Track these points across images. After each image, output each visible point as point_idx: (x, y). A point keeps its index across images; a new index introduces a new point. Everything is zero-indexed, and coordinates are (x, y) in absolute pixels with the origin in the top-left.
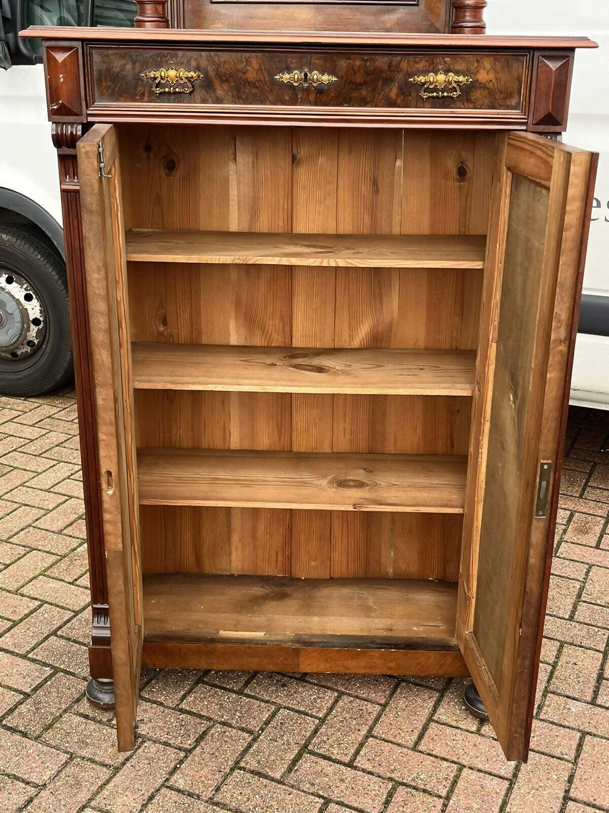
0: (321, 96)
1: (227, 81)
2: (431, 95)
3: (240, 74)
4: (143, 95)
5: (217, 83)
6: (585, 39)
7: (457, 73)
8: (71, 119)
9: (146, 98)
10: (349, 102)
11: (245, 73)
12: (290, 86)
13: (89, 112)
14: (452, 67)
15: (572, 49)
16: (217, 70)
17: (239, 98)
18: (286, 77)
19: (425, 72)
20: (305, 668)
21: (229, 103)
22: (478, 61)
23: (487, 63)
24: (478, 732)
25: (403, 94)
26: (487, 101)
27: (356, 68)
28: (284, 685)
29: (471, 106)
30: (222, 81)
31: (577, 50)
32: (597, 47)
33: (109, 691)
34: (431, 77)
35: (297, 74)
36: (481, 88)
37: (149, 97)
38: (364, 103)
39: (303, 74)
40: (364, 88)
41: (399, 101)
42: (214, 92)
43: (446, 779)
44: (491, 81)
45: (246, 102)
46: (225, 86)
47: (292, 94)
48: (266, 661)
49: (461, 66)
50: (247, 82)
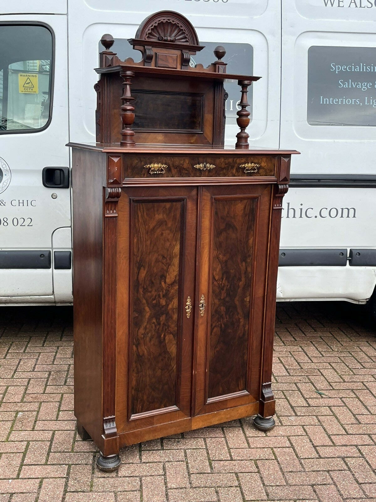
0: (210, 173)
1: (176, 168)
2: (248, 172)
3: (181, 165)
4: (144, 175)
5: (172, 168)
6: (295, 151)
7: (255, 163)
8: (116, 186)
9: (145, 176)
10: (219, 175)
11: (183, 165)
12: (199, 169)
13: (123, 182)
14: (253, 161)
15: (290, 155)
16: (173, 164)
17: (181, 175)
18: (197, 166)
19: (245, 163)
20: (194, 427)
21: (176, 177)
22: (261, 159)
23: (264, 159)
24: (267, 436)
25: (237, 171)
26: (264, 174)
27: (222, 162)
28: (179, 442)
29: (259, 175)
30: (175, 168)
31: (292, 155)
32: (300, 154)
33: (113, 462)
34: (246, 165)
35: (201, 165)
36: (262, 168)
37: (147, 175)
38: (225, 175)
39: (204, 165)
40: (225, 170)
41: (236, 174)
42: (171, 172)
43: (270, 453)
44: (265, 166)
45: (182, 177)
46: (176, 170)
47: (200, 173)
48: (178, 428)
49: (256, 161)
50: (184, 168)
